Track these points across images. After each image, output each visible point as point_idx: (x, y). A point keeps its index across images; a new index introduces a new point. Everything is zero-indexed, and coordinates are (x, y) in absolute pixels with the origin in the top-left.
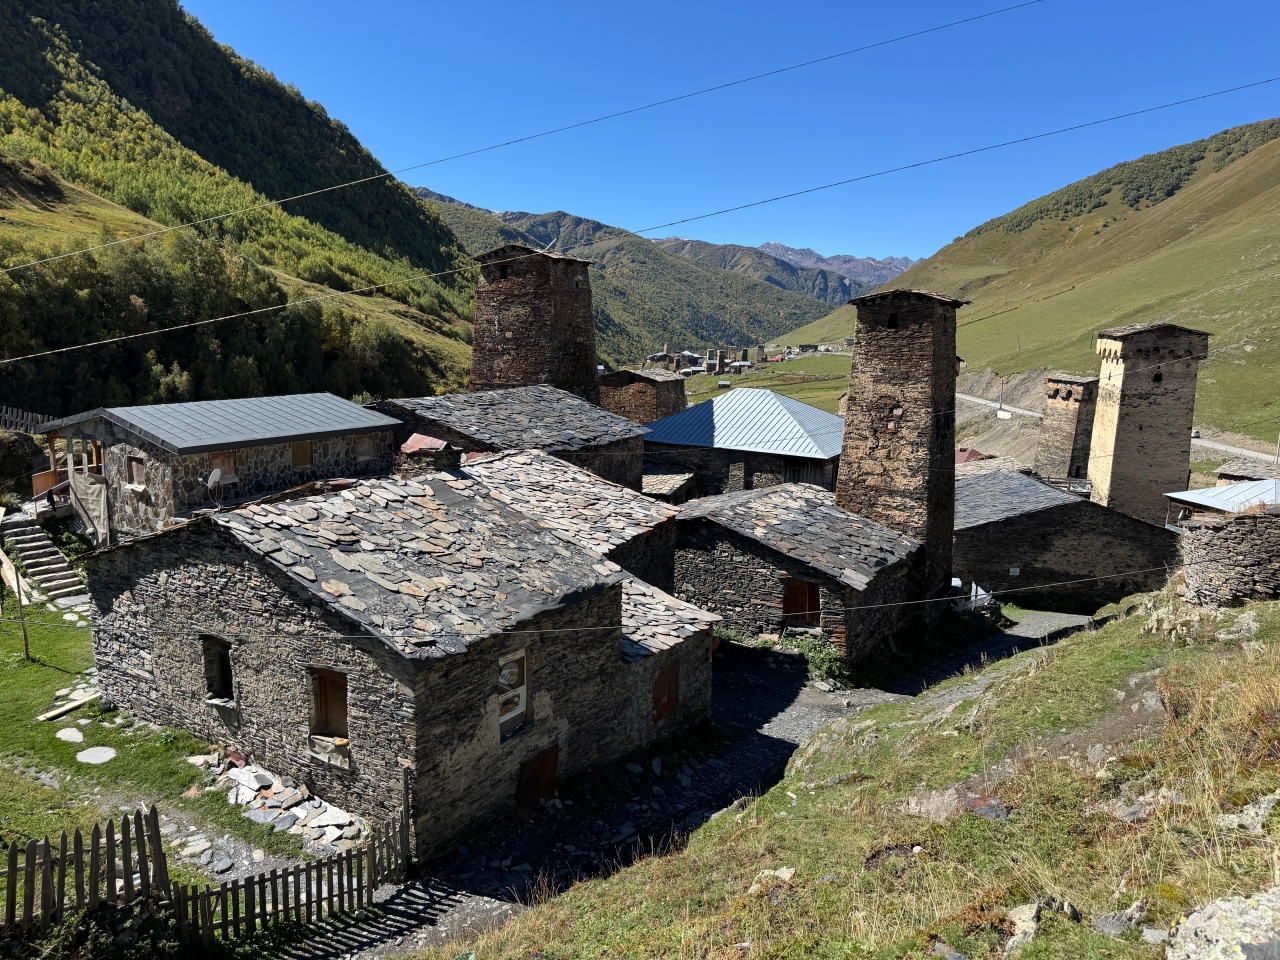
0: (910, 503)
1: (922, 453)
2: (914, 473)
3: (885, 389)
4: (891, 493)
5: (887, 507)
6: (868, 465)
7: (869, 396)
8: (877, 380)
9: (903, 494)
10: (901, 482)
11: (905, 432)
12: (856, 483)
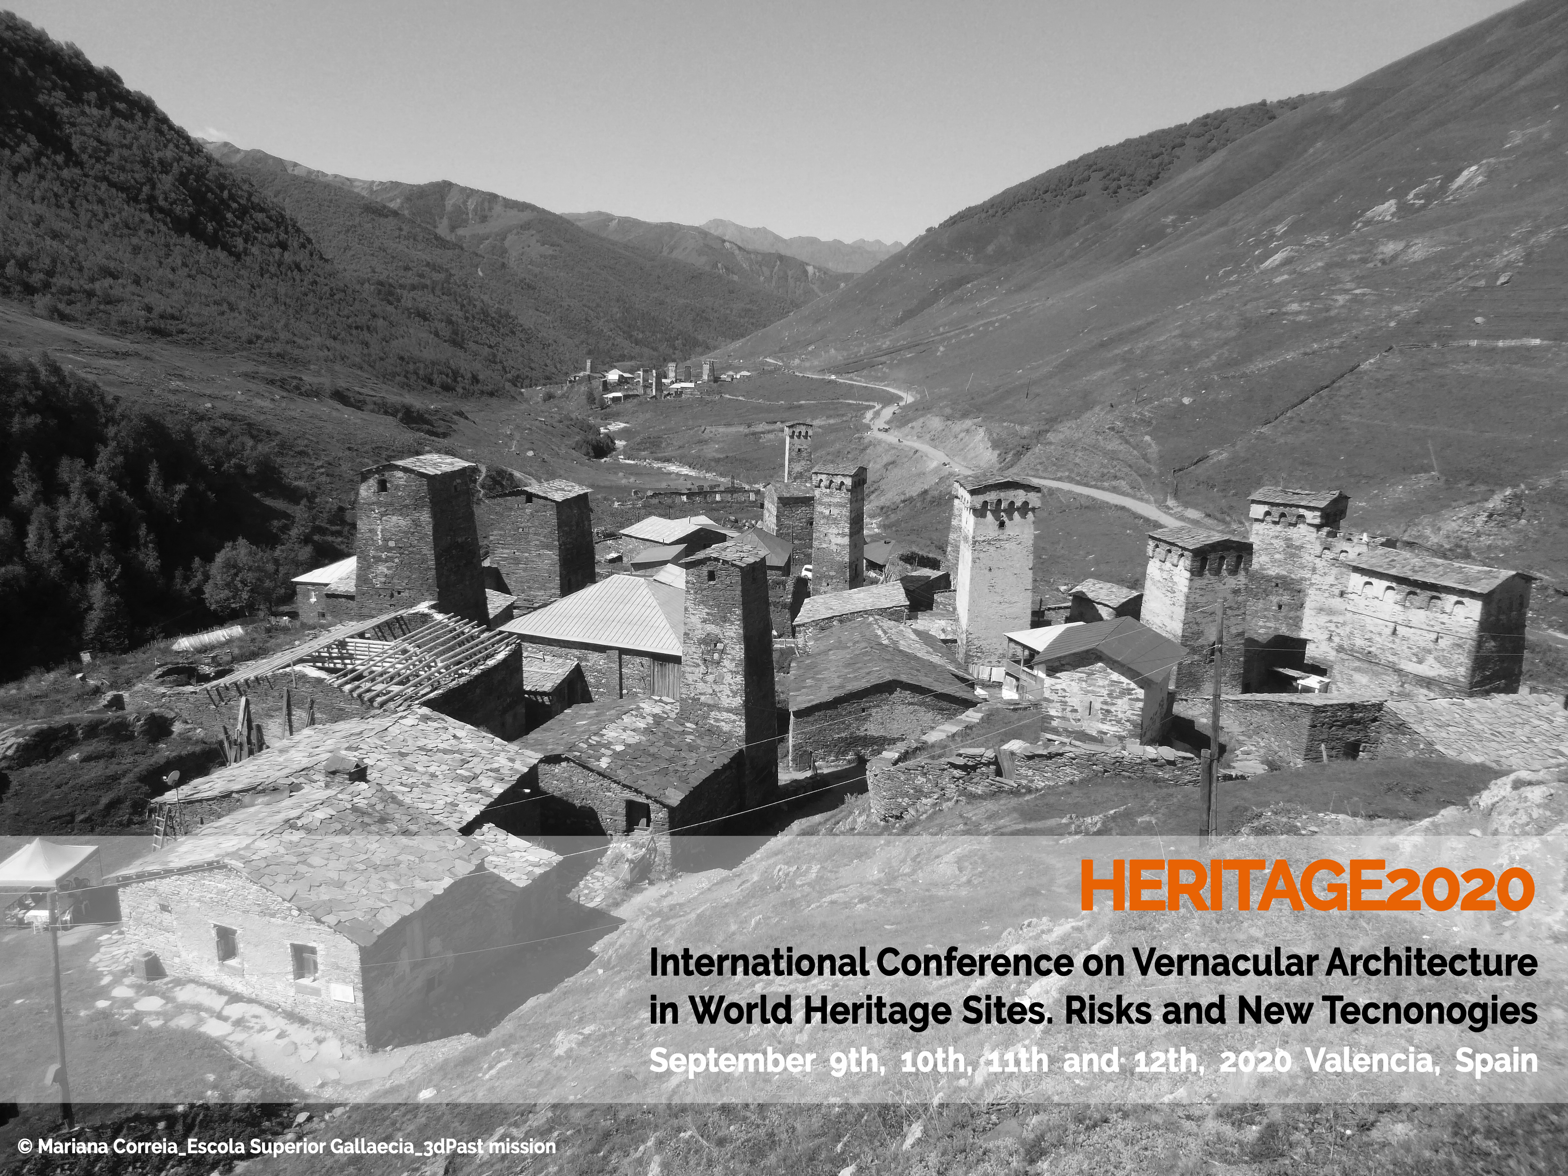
0: (734, 717)
1: (740, 679)
2: (735, 694)
3: (711, 628)
4: (720, 709)
5: (717, 720)
6: (701, 686)
7: (699, 634)
8: (704, 621)
9: (729, 710)
10: (726, 702)
11: (726, 663)
12: (694, 699)
